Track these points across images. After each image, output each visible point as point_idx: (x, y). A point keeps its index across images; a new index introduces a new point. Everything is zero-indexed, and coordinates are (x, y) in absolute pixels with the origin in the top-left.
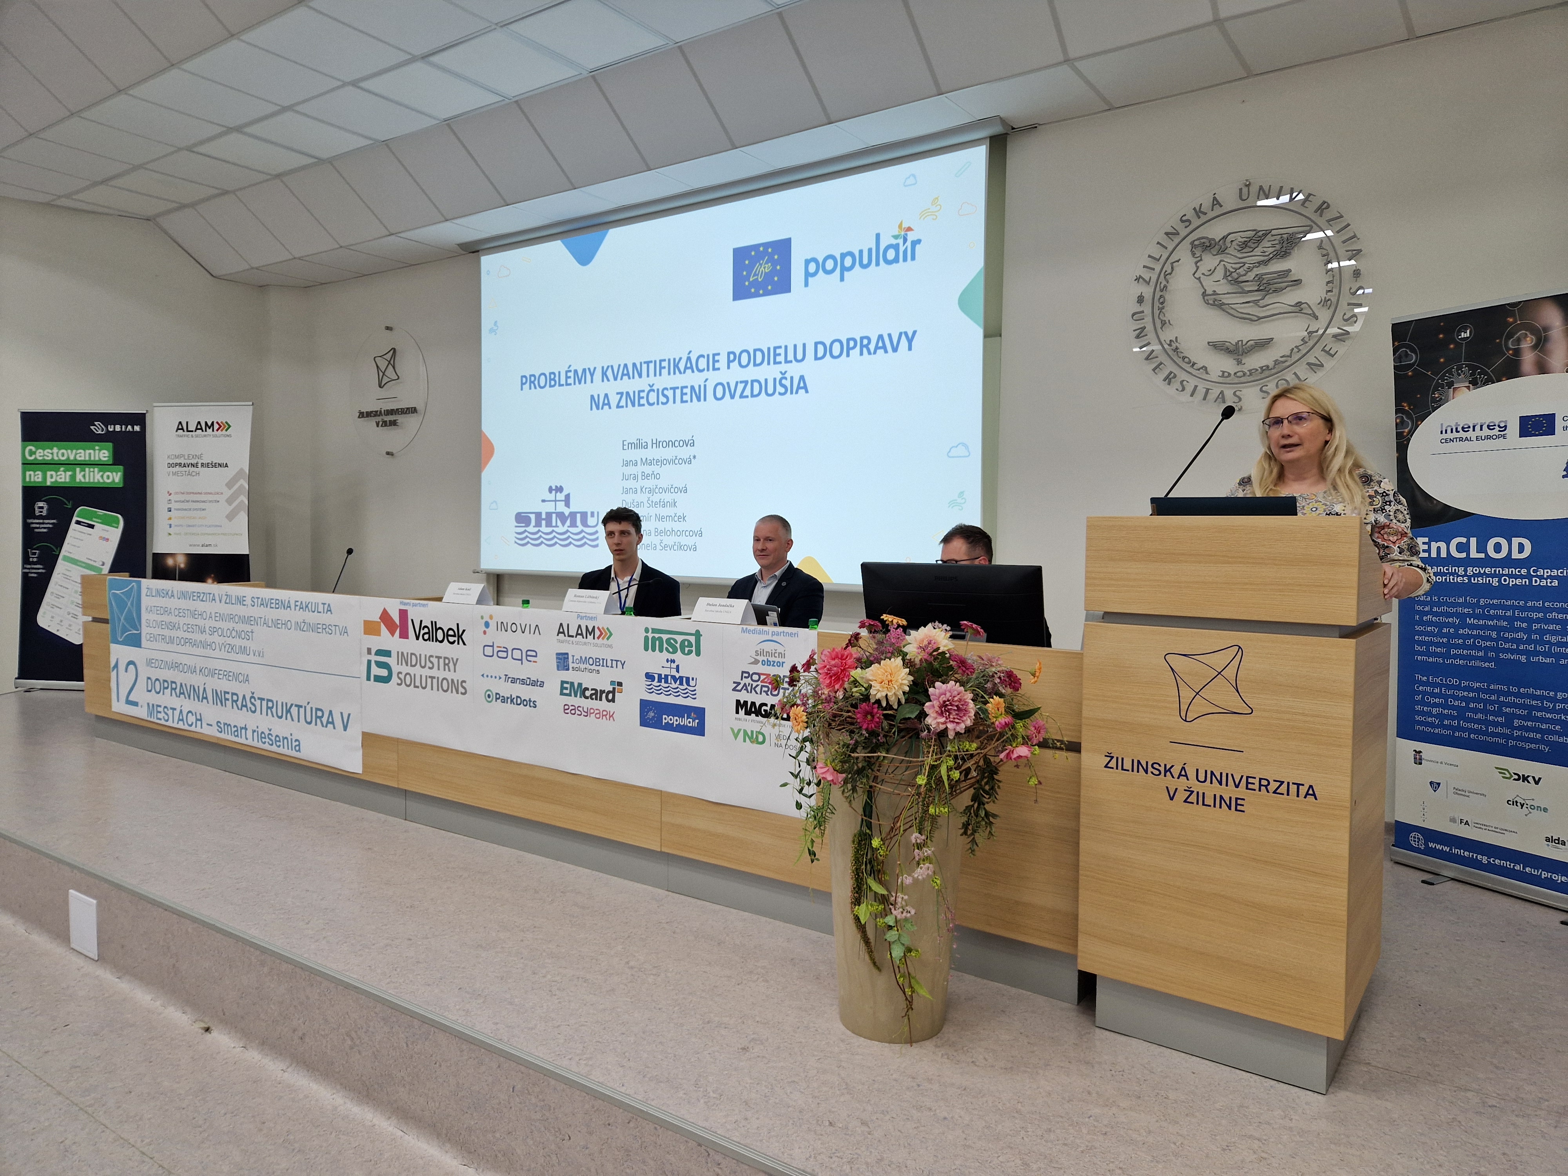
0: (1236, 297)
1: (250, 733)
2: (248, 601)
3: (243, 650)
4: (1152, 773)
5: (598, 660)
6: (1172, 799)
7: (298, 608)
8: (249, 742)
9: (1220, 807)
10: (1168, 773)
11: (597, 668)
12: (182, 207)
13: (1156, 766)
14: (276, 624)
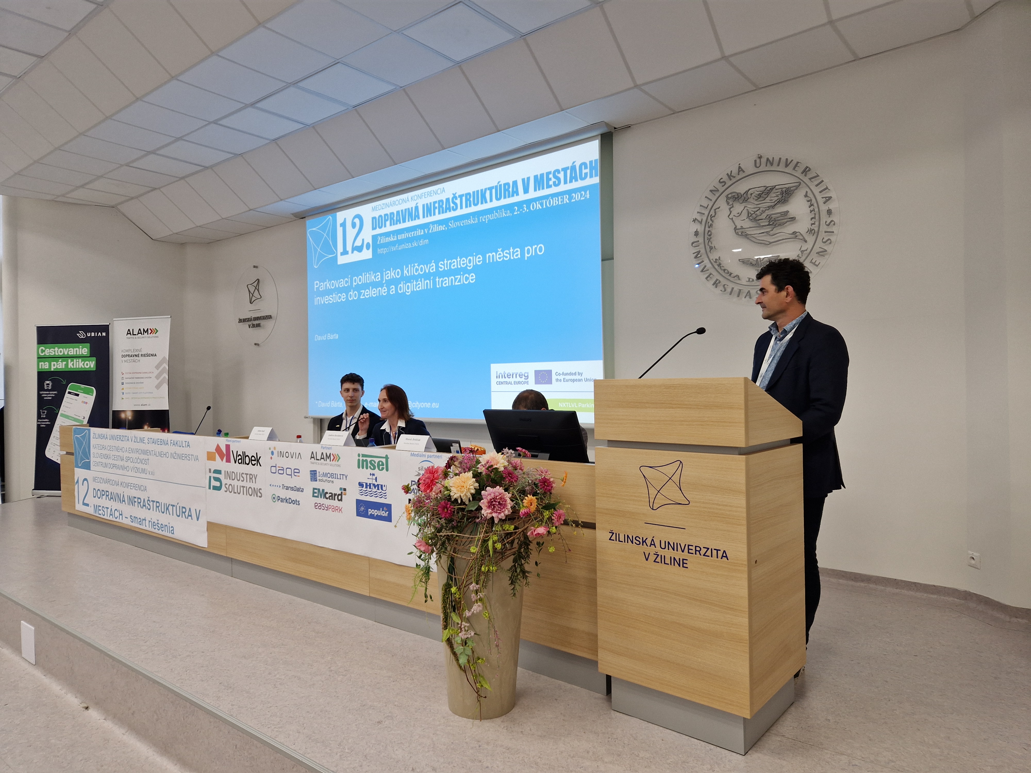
0: (757, 230)
1: (147, 522)
2: (146, 441)
3: (143, 471)
4: (635, 543)
5: (332, 475)
6: (647, 560)
7: (172, 444)
8: (147, 528)
9: (674, 565)
10: (644, 543)
11: (332, 480)
12: (132, 198)
13: (637, 539)
14: (161, 454)
